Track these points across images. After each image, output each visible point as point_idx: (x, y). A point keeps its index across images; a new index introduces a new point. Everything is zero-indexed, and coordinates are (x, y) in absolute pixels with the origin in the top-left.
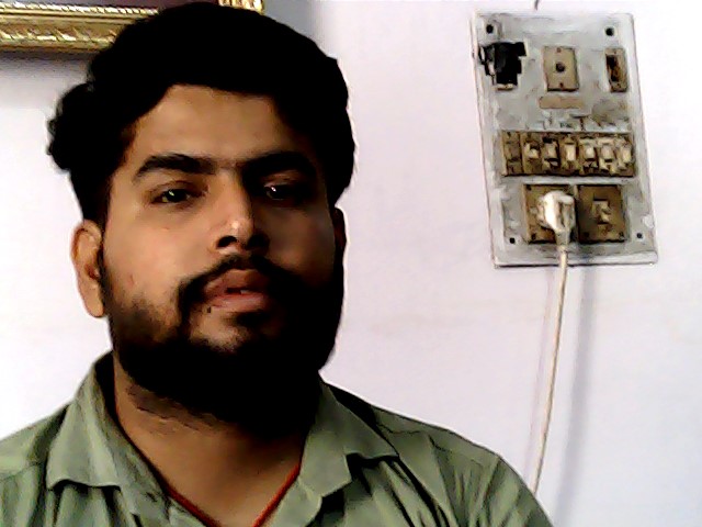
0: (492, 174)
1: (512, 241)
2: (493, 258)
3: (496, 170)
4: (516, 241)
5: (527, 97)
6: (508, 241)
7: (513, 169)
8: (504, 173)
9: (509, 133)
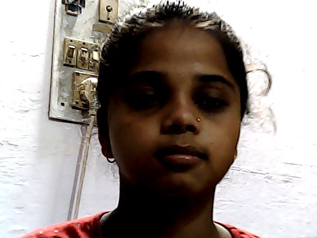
0: (56, 62)
1: (63, 104)
2: (49, 113)
3: (59, 60)
4: (65, 104)
5: (86, 22)
6: (60, 104)
7: (70, 62)
8: (65, 63)
9: (71, 41)
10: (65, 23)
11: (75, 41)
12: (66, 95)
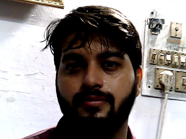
1: (149, 87)
7: (154, 62)
8: (150, 63)
9: (154, 50)
10: (151, 39)
11: (156, 50)
12: (151, 81)
